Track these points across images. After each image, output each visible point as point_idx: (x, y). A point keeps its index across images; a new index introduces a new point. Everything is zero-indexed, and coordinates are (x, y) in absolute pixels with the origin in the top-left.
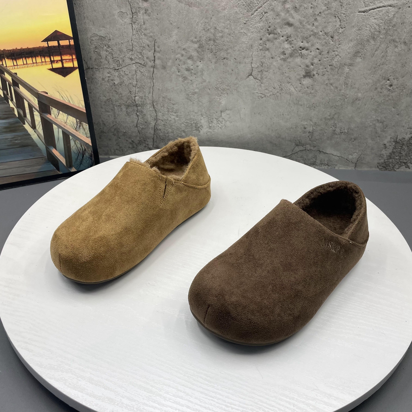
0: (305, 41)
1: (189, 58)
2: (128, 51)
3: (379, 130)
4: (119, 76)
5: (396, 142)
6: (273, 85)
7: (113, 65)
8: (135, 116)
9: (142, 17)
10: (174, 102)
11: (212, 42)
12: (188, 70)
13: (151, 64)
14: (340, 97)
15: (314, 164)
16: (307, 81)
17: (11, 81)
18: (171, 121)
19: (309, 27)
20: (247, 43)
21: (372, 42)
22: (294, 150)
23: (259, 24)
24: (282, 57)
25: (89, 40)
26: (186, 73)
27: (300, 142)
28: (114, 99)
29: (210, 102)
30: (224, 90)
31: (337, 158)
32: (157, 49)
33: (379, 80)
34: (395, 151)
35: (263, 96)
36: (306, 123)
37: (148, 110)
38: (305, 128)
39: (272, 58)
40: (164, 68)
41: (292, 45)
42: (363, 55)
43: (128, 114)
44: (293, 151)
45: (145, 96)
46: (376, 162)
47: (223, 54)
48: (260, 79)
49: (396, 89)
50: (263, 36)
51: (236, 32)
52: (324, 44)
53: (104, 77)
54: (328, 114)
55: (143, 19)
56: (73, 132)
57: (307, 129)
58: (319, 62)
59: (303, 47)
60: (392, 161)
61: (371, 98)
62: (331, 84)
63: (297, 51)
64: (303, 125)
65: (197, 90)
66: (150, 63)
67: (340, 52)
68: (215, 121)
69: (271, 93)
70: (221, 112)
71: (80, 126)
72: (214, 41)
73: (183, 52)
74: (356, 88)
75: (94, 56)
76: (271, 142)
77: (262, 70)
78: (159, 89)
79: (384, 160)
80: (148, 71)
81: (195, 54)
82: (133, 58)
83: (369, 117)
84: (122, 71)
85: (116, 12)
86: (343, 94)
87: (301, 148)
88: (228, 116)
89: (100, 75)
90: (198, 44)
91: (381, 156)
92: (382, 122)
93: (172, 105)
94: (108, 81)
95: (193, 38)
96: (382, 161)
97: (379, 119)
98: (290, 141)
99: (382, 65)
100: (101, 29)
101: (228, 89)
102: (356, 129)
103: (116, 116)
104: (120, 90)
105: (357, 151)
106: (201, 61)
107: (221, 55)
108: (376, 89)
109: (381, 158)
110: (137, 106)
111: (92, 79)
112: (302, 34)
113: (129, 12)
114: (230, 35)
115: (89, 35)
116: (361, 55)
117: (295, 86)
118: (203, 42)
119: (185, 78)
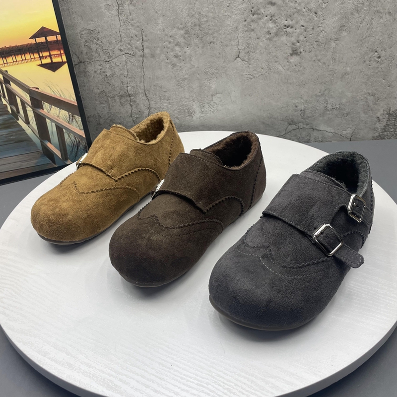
0: (289, 20)
1: (176, 45)
2: (117, 42)
3: (371, 103)
4: (110, 68)
5: (389, 114)
6: (260, 65)
7: (104, 57)
8: (129, 106)
9: (127, 8)
10: (165, 90)
11: (197, 27)
12: (176, 56)
13: (141, 53)
14: (328, 73)
15: (308, 142)
16: (294, 59)
17: (3, 79)
18: (164, 108)
19: (292, 4)
20: (231, 25)
21: (357, 15)
22: (288, 130)
23: (242, 6)
24: (268, 36)
25: (79, 35)
26: (175, 59)
27: (292, 121)
28: (108, 90)
29: (201, 87)
30: (213, 74)
31: (330, 134)
32: (145, 38)
33: (366, 53)
34: (389, 123)
35: (252, 77)
36: (297, 101)
37: (141, 100)
38: (296, 107)
39: (258, 38)
40: (153, 56)
41: (277, 24)
42: (348, 29)
43: (122, 104)
44: (286, 130)
45: (137, 86)
46: (370, 135)
47: (209, 38)
48: (247, 60)
49: (385, 61)
50: (247, 17)
51: (220, 15)
52: (308, 20)
53: (96, 70)
54: (318, 90)
55: (129, 9)
56: (66, 125)
57: (298, 107)
58: (305, 39)
59: (287, 25)
60: (387, 134)
61: (360, 71)
62: (319, 61)
63: (282, 30)
64: (294, 104)
65: (186, 76)
66: (139, 53)
67: (325, 27)
68: (207, 106)
69: (260, 74)
70: (212, 96)
71: (72, 119)
72: (199, 26)
73: (170, 40)
74: (344, 62)
75: (85, 50)
76: (264, 123)
77: (248, 52)
78: (149, 78)
79: (379, 133)
80: (138, 61)
81: (181, 40)
82: (122, 49)
83: (360, 91)
84: (113, 62)
85: (103, 5)
86: (331, 69)
87: (294, 127)
88: (219, 100)
89: (92, 68)
90: (184, 30)
91: (375, 129)
92: (374, 95)
93: (163, 93)
94: (100, 74)
95: (178, 25)
96: (377, 134)
97: (370, 92)
98: (282, 120)
99: (369, 37)
100: (90, 22)
101: (217, 73)
102: (348, 104)
103: (111, 107)
104: (113, 81)
105: (351, 126)
106: (189, 47)
107: (207, 39)
108: (365, 61)
109: (375, 132)
110: (129, 96)
111: (85, 72)
112: (285, 12)
113: (115, 4)
114: (214, 19)
115: (79, 29)
116: (346, 28)
117: (283, 65)
118: (189, 28)
119: (174, 65)
